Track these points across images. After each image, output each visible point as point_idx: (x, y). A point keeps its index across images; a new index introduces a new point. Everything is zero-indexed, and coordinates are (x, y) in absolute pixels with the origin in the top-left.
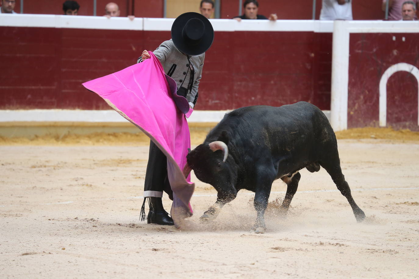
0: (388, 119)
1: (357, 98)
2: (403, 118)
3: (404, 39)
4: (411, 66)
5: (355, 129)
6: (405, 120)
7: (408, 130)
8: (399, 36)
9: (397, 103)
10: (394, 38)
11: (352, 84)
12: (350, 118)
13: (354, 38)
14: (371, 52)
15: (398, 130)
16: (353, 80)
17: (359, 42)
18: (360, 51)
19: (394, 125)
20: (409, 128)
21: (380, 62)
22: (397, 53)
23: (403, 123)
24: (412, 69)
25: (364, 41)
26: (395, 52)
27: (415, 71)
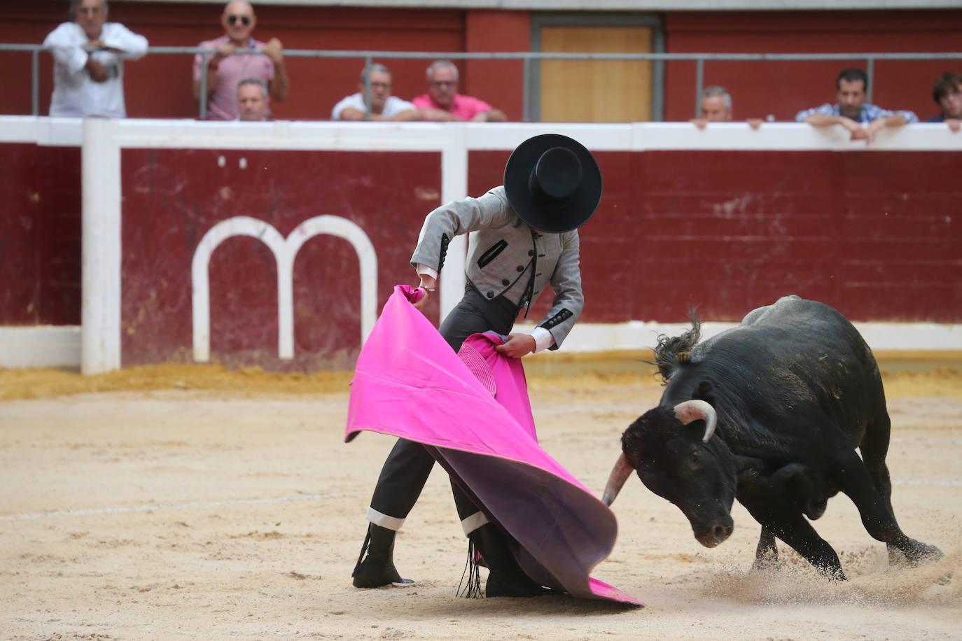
0: (214, 345)
1: (143, 296)
2: (245, 342)
3: (243, 163)
4: (262, 225)
6: (251, 347)
7: (258, 368)
8: (232, 155)
9: (232, 307)
10: (222, 161)
11: (128, 266)
12: (125, 343)
14: (172, 193)
15: (235, 368)
16: (132, 256)
17: (144, 169)
18: (146, 190)
19: (227, 357)
20: (261, 363)
21: (190, 213)
22: (230, 195)
23: (245, 354)
24: (264, 232)
25: (156, 166)
26: (225, 193)
27: (269, 235)
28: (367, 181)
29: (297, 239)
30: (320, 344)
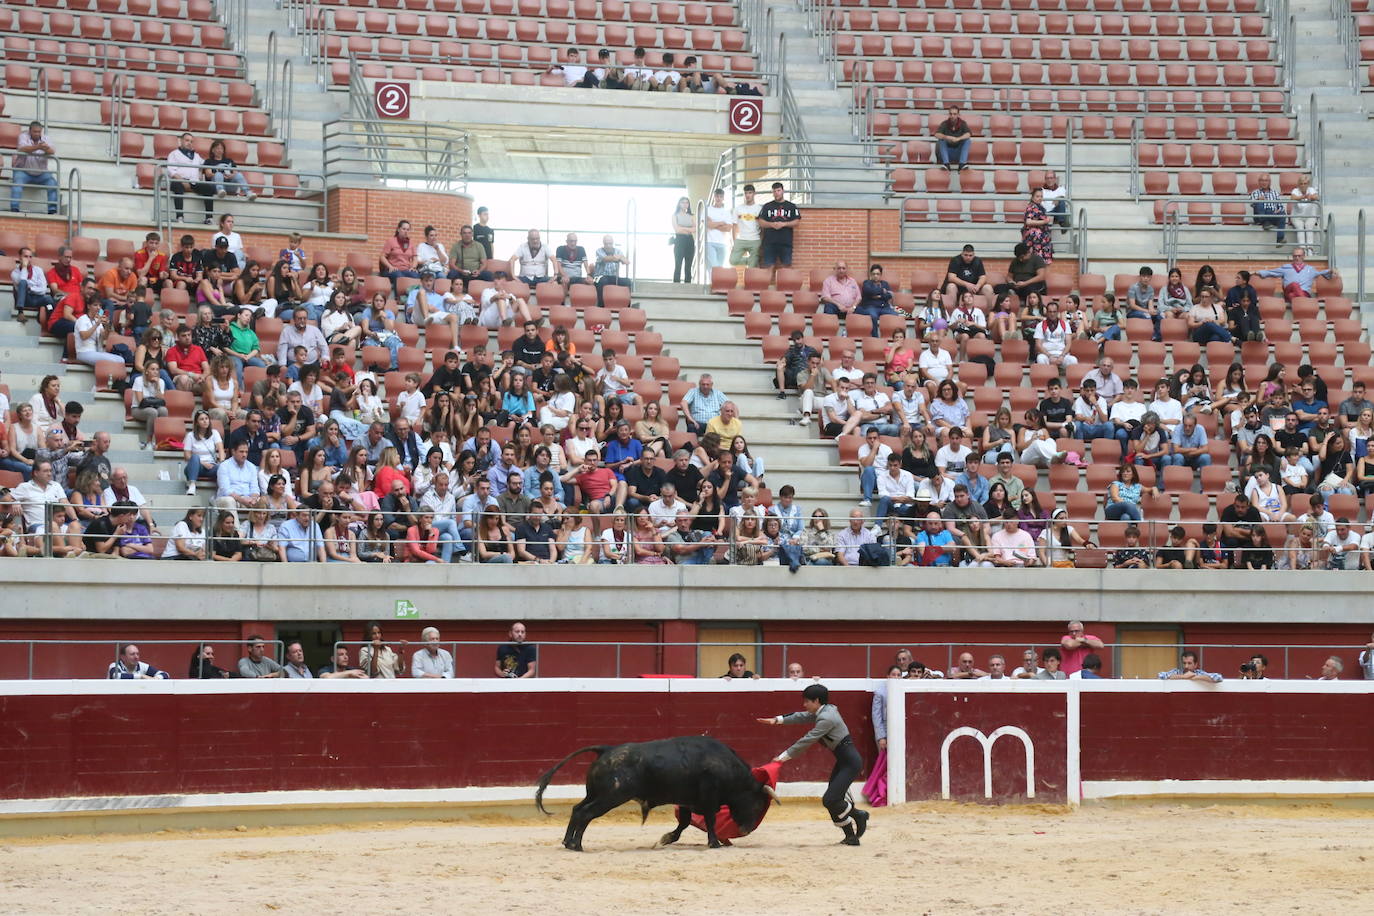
0: (951, 791)
1: (917, 767)
2: (968, 790)
3: (966, 700)
4: (976, 731)
5: (913, 803)
6: (970, 792)
7: (974, 803)
8: (961, 695)
9: (961, 773)
10: (955, 699)
11: (909, 751)
12: (909, 790)
13: (910, 697)
14: (931, 715)
15: (963, 803)
16: (911, 747)
17: (917, 703)
18: (918, 714)
19: (959, 797)
20: (976, 800)
21: (940, 725)
22: (959, 716)
23: (968, 795)
25: (922, 701)
26: (957, 714)
27: (980, 736)
28: (1028, 708)
29: (993, 737)
30: (1006, 791)
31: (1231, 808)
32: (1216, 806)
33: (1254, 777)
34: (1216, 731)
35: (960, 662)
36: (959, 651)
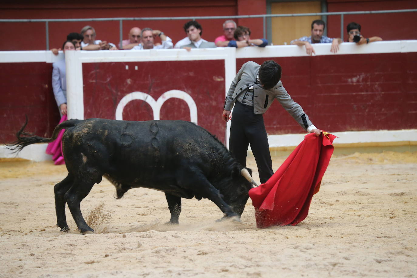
3: (136, 68)
4: (146, 95)
8: (132, 64)
10: (127, 67)
13: (87, 68)
14: (105, 82)
16: (89, 111)
17: (93, 72)
18: (94, 81)
21: (114, 91)
22: (131, 82)
25: (98, 70)
26: (129, 81)
27: (149, 100)
28: (191, 74)
29: (161, 101)
31: (370, 156)
32: (357, 154)
33: (390, 127)
34: (353, 88)
35: (130, 36)
36: (129, 26)
